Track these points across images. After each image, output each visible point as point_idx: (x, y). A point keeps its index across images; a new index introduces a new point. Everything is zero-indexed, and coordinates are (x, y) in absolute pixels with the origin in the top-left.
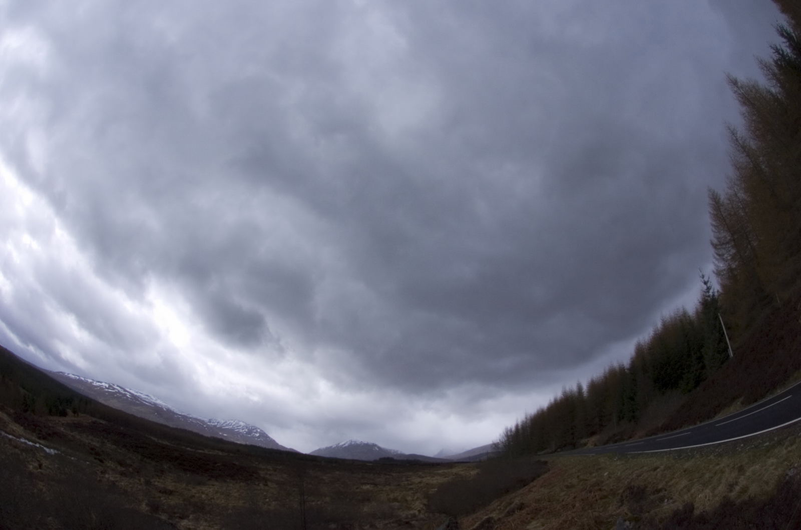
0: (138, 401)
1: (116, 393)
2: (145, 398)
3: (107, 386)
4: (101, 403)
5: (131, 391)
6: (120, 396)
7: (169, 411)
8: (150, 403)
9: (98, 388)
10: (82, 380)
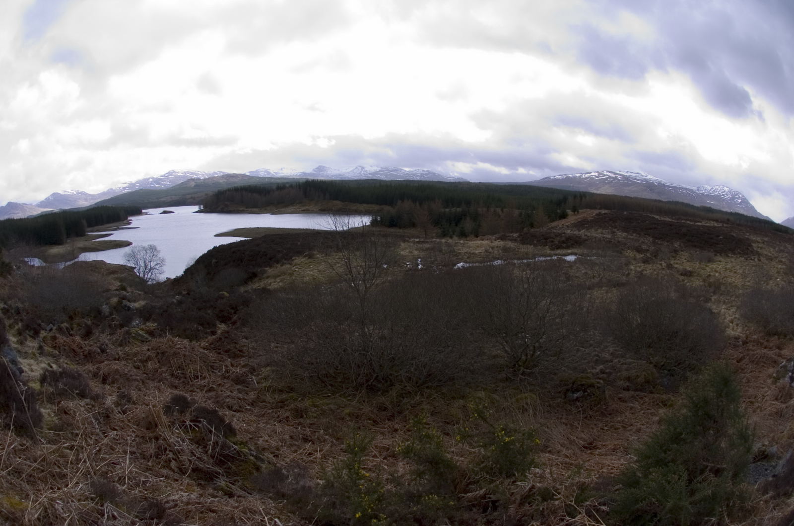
0: (630, 181)
1: (607, 179)
2: (636, 177)
3: (597, 174)
4: (594, 193)
5: (621, 173)
6: (611, 181)
7: (660, 183)
8: (641, 180)
9: (588, 180)
10: (570, 177)
